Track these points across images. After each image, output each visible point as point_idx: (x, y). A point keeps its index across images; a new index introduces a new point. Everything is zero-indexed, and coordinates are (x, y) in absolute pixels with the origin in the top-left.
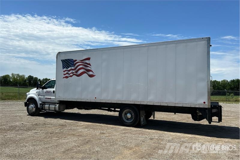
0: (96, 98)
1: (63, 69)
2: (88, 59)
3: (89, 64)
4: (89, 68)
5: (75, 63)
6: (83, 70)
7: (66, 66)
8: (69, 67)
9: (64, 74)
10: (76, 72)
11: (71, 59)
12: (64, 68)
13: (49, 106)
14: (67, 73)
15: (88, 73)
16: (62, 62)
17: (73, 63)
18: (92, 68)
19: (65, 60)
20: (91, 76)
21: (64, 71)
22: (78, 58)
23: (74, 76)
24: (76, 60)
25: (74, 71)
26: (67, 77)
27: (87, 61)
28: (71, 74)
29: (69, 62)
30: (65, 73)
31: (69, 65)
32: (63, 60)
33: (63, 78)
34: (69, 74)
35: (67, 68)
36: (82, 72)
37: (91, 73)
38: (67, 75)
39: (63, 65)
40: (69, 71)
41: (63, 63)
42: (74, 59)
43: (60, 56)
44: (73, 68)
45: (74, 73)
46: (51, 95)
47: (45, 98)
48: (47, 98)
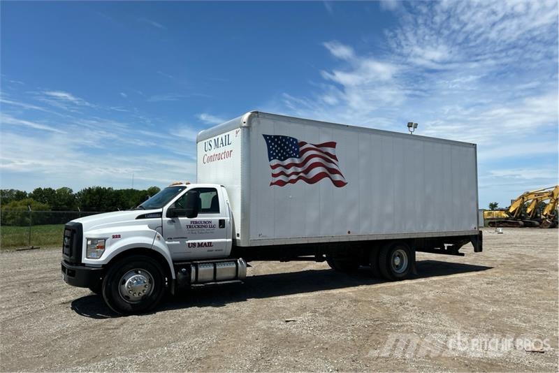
0: (349, 232)
1: (270, 160)
2: (332, 145)
3: (334, 157)
4: (334, 166)
5: (301, 149)
6: (320, 168)
7: (277, 154)
8: (287, 158)
9: (274, 176)
10: (306, 172)
11: (291, 138)
13: (215, 269)
14: (282, 173)
15: (332, 176)
16: (267, 140)
17: (298, 149)
18: (340, 165)
19: (275, 137)
20: (339, 184)
21: (274, 167)
23: (300, 181)
24: (303, 143)
25: (300, 170)
26: (281, 183)
27: (330, 150)
28: (294, 177)
29: (285, 144)
30: (277, 171)
31: (287, 153)
32: (270, 136)
33: (272, 184)
34: (288, 176)
35: (280, 159)
36: (320, 173)
37: (337, 177)
38: (281, 178)
39: (269, 150)
40: (288, 167)
41: (269, 145)
42: (300, 139)
43: (259, 123)
44: (297, 161)
45: (301, 174)
46: (213, 232)
47: (189, 244)
48: (194, 244)
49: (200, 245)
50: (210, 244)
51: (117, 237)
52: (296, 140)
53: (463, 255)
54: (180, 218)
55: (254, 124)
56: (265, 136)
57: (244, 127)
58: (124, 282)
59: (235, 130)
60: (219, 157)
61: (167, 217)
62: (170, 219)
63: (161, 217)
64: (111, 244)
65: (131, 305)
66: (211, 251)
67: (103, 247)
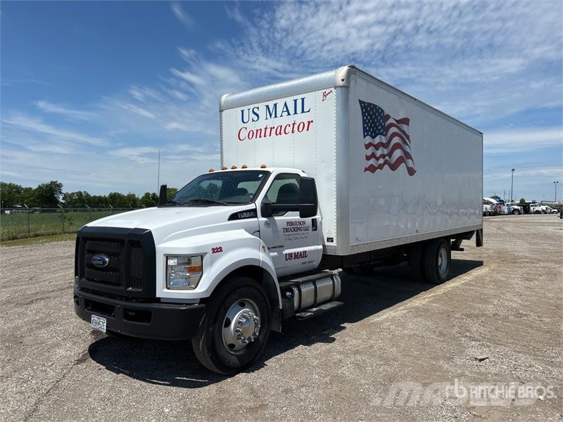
0: (417, 232)
1: (365, 136)
2: (407, 121)
3: (408, 137)
4: (408, 149)
5: (387, 123)
6: (399, 150)
7: (370, 129)
8: (377, 135)
9: (368, 158)
11: (379, 108)
12: (366, 132)
13: (316, 287)
14: (373, 155)
15: (407, 161)
16: (362, 109)
17: (384, 124)
18: (412, 148)
20: (411, 171)
21: (367, 147)
22: (394, 110)
23: (386, 167)
24: (388, 117)
25: (386, 151)
26: (372, 169)
27: (405, 128)
28: (381, 161)
29: (375, 116)
30: (370, 151)
31: (377, 128)
32: (364, 103)
33: (366, 169)
34: (378, 159)
35: (371, 136)
36: (399, 157)
37: (410, 163)
38: (372, 161)
39: (364, 122)
40: (377, 147)
41: (363, 115)
42: (387, 112)
43: (356, 82)
44: (384, 140)
45: (387, 158)
46: (306, 237)
47: (286, 254)
48: (290, 255)
49: (297, 256)
50: (304, 254)
51: (217, 250)
52: (382, 111)
53: (462, 250)
54: (276, 218)
55: (352, 83)
56: (361, 102)
57: (341, 87)
58: (228, 323)
59: (324, 91)
60: (280, 131)
61: (263, 216)
62: (265, 219)
63: (256, 216)
64: (212, 263)
65: (237, 356)
66: (305, 263)
67: (200, 270)
